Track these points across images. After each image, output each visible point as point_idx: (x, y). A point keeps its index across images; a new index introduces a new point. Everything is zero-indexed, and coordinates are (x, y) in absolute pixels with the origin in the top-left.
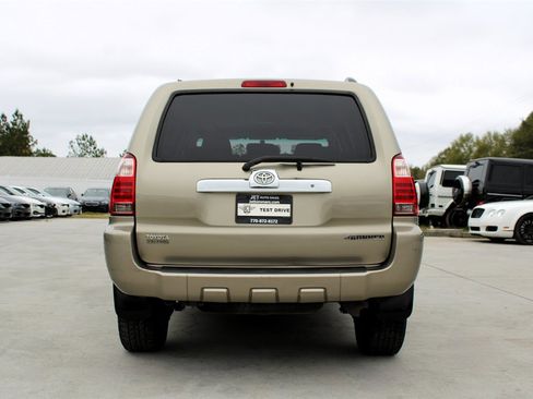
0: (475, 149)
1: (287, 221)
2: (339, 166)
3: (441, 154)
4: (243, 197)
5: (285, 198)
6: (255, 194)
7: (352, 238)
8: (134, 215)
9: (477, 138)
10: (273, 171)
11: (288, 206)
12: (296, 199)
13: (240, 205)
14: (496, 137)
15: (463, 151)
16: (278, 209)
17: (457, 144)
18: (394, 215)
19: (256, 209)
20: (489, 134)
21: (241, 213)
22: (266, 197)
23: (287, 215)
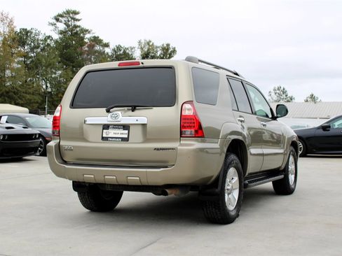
1: (126, 140)
2: (155, 109)
4: (106, 127)
5: (126, 127)
6: (112, 125)
7: (158, 149)
8: (59, 136)
10: (119, 113)
11: (127, 132)
13: (104, 131)
16: (122, 133)
18: (181, 137)
19: (111, 133)
21: (104, 135)
22: (117, 126)
23: (126, 136)
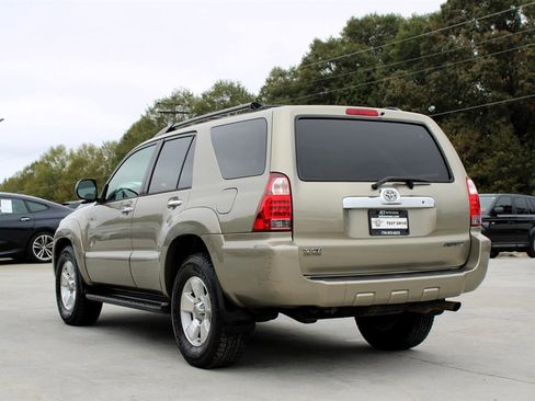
0: (68, 164)
1: (405, 232)
3: (27, 169)
5: (402, 213)
6: (383, 209)
7: (448, 245)
8: (292, 230)
9: (71, 150)
10: (395, 190)
11: (405, 220)
12: (410, 213)
13: (373, 219)
14: (91, 150)
15: (53, 165)
16: (398, 223)
17: (47, 157)
18: (471, 225)
19: (383, 222)
20: (84, 146)
21: (374, 227)
22: (390, 212)
23: (405, 227)
